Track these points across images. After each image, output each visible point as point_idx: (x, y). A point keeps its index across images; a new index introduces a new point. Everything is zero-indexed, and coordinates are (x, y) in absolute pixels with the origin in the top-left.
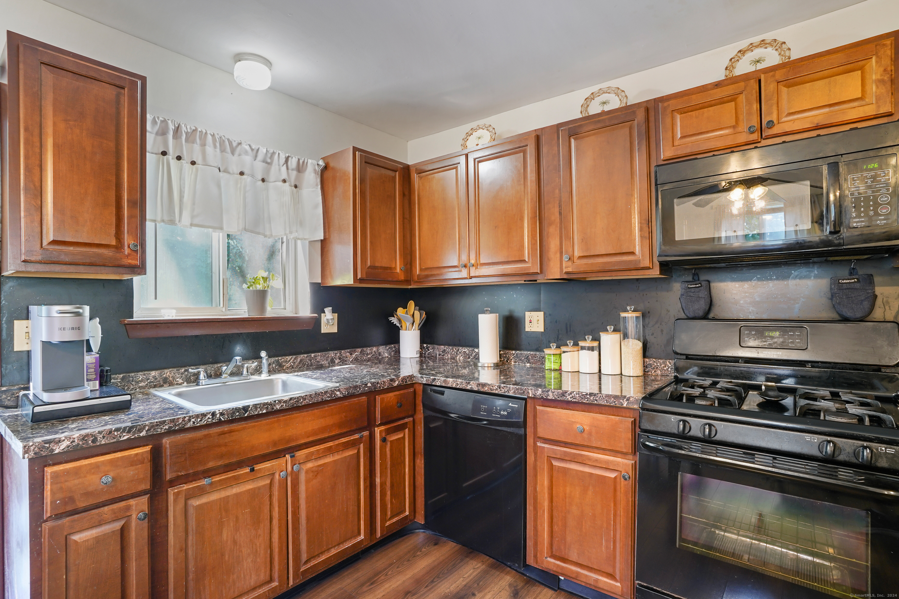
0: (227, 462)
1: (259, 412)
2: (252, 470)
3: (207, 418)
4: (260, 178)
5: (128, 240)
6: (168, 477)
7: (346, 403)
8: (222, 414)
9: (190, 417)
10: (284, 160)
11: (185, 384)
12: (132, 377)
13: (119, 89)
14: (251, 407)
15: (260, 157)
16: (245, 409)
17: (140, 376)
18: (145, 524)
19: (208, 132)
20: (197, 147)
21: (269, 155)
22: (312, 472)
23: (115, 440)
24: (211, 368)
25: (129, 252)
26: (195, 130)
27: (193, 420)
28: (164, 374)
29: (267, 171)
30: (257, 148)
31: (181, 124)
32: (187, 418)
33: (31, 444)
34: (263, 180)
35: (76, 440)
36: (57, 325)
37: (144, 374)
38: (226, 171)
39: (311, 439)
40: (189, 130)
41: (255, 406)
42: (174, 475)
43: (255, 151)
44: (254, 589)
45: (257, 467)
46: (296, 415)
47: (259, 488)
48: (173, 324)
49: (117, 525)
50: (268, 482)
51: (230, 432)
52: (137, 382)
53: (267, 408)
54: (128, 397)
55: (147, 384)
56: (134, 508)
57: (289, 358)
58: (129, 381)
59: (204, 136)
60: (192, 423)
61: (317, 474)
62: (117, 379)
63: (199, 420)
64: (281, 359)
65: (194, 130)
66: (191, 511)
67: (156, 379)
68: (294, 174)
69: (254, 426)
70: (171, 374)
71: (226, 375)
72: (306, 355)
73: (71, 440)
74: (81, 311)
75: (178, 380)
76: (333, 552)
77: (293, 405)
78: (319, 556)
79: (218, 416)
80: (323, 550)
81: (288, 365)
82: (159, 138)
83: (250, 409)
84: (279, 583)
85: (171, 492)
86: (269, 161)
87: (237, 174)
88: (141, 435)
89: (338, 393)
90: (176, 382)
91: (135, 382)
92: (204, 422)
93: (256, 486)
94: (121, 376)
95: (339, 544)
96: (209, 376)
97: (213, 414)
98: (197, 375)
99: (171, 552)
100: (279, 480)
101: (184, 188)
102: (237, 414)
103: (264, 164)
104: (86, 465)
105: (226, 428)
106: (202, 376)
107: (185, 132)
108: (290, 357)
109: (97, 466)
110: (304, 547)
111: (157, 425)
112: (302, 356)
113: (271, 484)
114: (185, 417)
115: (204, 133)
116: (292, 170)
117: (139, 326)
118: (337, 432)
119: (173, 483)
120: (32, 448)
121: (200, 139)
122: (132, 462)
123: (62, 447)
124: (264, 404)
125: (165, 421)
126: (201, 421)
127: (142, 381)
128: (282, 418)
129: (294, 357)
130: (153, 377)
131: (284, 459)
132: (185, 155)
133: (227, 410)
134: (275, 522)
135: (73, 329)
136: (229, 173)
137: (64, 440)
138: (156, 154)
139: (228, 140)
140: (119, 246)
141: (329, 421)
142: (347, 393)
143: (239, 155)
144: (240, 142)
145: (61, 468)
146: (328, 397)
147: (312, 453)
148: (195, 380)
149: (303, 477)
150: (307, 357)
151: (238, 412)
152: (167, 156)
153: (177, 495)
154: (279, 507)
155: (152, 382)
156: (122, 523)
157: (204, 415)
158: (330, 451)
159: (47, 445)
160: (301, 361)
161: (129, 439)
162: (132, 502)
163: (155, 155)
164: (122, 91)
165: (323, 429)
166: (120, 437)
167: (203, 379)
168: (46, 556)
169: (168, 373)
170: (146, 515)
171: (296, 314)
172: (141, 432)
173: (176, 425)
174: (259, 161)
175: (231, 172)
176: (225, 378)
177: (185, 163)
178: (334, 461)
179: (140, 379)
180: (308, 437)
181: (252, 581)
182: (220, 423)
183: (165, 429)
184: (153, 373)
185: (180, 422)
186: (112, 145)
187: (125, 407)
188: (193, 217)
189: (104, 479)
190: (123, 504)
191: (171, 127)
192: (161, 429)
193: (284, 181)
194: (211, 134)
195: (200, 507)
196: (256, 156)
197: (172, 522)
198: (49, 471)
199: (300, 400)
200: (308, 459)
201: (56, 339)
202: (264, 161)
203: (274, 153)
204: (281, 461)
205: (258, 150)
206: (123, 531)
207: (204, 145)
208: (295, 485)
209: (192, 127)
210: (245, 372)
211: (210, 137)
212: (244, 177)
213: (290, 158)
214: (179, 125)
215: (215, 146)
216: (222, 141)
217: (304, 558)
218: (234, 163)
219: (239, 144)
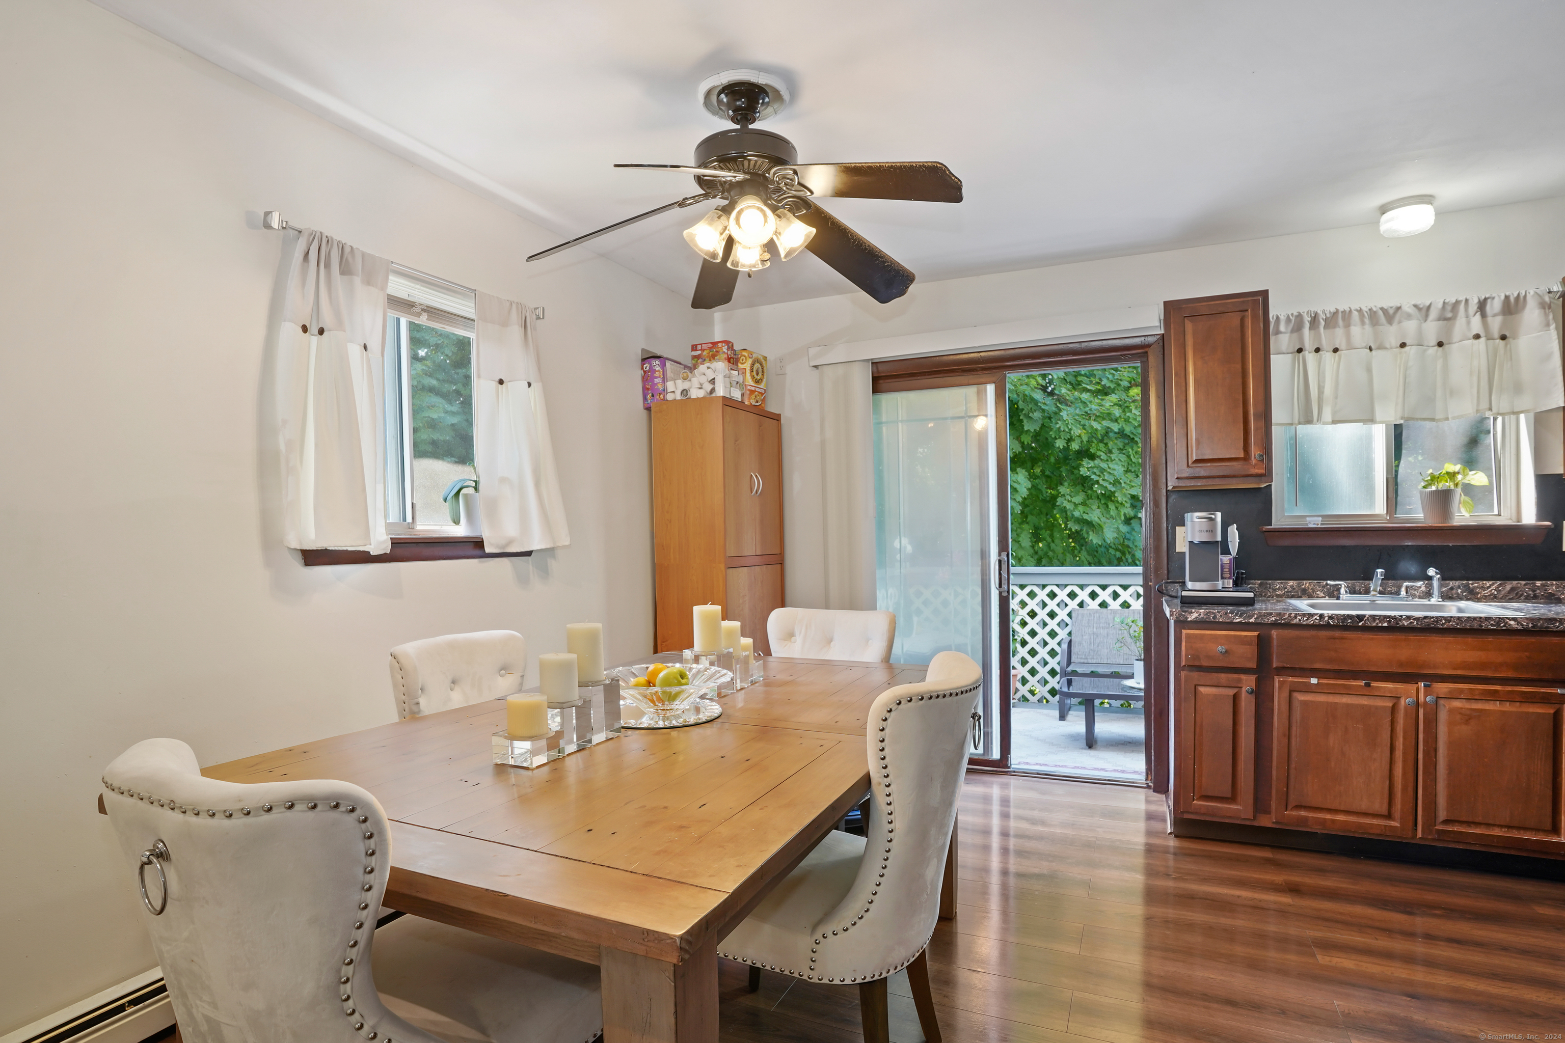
0: (1336, 667)
1: (1377, 624)
2: (1368, 685)
3: (1314, 618)
4: (1435, 343)
5: (1255, 452)
6: (1275, 666)
7: (1532, 639)
8: (1331, 617)
9: (1296, 614)
10: (1475, 307)
11: (1324, 596)
12: (1270, 584)
13: (1242, 314)
14: (1367, 616)
15: (1433, 314)
16: (1360, 618)
17: (1278, 584)
18: (1252, 698)
19: (1352, 309)
20: (1339, 332)
21: (1449, 308)
22: (1460, 713)
23: (1229, 621)
24: (1358, 584)
25: (1256, 462)
26: (1337, 310)
27: (1300, 618)
28: (1303, 585)
29: (1447, 330)
30: (1428, 304)
31: (1319, 312)
32: (1293, 615)
33: (1175, 610)
34: (1440, 344)
35: (1202, 614)
36: (1197, 528)
37: (1282, 583)
38: (1380, 348)
39: (1459, 672)
40: (1328, 315)
41: (1373, 617)
42: (1280, 665)
43: (1424, 311)
44: (1366, 814)
45: (1374, 684)
46: (1435, 638)
47: (1377, 708)
48: (1314, 533)
49: (1232, 692)
50: (1390, 704)
51: (1342, 638)
52: (1275, 590)
53: (1389, 622)
54: (1251, 595)
55: (1284, 593)
56: (1244, 682)
57: (1488, 584)
58: (1266, 587)
59: (1347, 315)
60: (1298, 620)
61: (1470, 719)
62: (1255, 584)
63: (1305, 619)
64: (1473, 584)
65: (1335, 313)
66: (1296, 703)
67: (1294, 589)
68: (1496, 321)
69: (1372, 639)
70: (1310, 585)
71: (1374, 593)
72: (1523, 582)
73: (1199, 614)
74: (1213, 516)
75: (1317, 593)
76: (1497, 832)
77: (1428, 625)
78: (1470, 826)
79: (1326, 618)
80: (1477, 820)
81: (1486, 592)
82: (1295, 335)
83: (1366, 618)
84: (1401, 824)
85: (1277, 680)
86: (1449, 315)
87: (1397, 348)
88: (1251, 621)
89: (1512, 623)
90: (1316, 596)
91: (1272, 589)
92: (1311, 622)
93: (1372, 704)
94: (1259, 582)
95: (1509, 827)
96: (1352, 591)
97: (1321, 616)
98: (1338, 589)
99: (1275, 734)
100: (1406, 708)
101: (1324, 382)
102: (1349, 621)
103: (1441, 322)
104: (1208, 634)
105: (1337, 634)
106: (1343, 591)
107: (1323, 319)
108: (1491, 582)
109: (1216, 637)
110: (1442, 801)
111: (1265, 616)
112: (1515, 582)
113: (1394, 709)
114: (1291, 613)
115: (1348, 312)
116: (1495, 315)
117: (1277, 533)
118: (1510, 674)
119: (1281, 671)
120: (1175, 613)
121: (1344, 319)
122: (1243, 641)
123: (1193, 617)
124: (1386, 617)
125: (1272, 614)
126: (1307, 620)
127: (1279, 589)
128: (1412, 637)
129: (1499, 582)
130: (1291, 587)
131: (1417, 685)
132: (1325, 344)
133: (1337, 615)
134: (1399, 754)
135: (1207, 531)
136: (1386, 348)
137: (1194, 612)
138: (1291, 353)
139: (1382, 309)
140: (1247, 458)
141: (1495, 657)
142: (1530, 625)
143: (1400, 322)
144: (1399, 305)
145: (1194, 633)
146: (1492, 625)
147: (1461, 691)
148: (1334, 593)
149: (1443, 716)
150: (1525, 585)
151: (1351, 619)
152: (1303, 352)
153: (1282, 684)
154: (1404, 738)
155: (1290, 592)
156: (1234, 691)
157: (1311, 615)
158: (1493, 696)
159: (1185, 614)
160: (1512, 589)
161: (1240, 623)
162: (1243, 677)
163: (1290, 355)
164: (1246, 313)
165: (1483, 665)
166: (1234, 619)
167: (1344, 593)
169: (1306, 584)
170: (1252, 690)
171: (1519, 522)
172: (1250, 619)
173: (1282, 620)
174: (1431, 321)
175: (1388, 346)
176: (1374, 595)
177: (1325, 354)
178: (1504, 712)
179: (1278, 587)
180: (1455, 669)
181: (1364, 805)
182: (1328, 626)
183: (1272, 620)
184: (1291, 583)
185: (1286, 617)
186: (1239, 366)
187: (1250, 602)
188: (1336, 412)
189: (1220, 648)
190: (1235, 676)
191: (1307, 319)
192: (1268, 619)
193: (1477, 337)
194: (1357, 310)
195: (1305, 703)
196: (1427, 316)
197: (1277, 707)
198: (1184, 632)
199: (1441, 621)
200: (1451, 697)
201: (1196, 540)
202: (1442, 318)
203: (1457, 302)
204: (1412, 688)
205: (1429, 307)
206: (1236, 698)
207: (1347, 325)
208: (1432, 722)
209: (1333, 310)
210: (1403, 592)
211: (1355, 314)
212: (1407, 349)
213: (1489, 301)
214: (1316, 314)
215: (1363, 323)
216: (1372, 314)
217: (1442, 815)
218: (1392, 335)
219: (1399, 308)
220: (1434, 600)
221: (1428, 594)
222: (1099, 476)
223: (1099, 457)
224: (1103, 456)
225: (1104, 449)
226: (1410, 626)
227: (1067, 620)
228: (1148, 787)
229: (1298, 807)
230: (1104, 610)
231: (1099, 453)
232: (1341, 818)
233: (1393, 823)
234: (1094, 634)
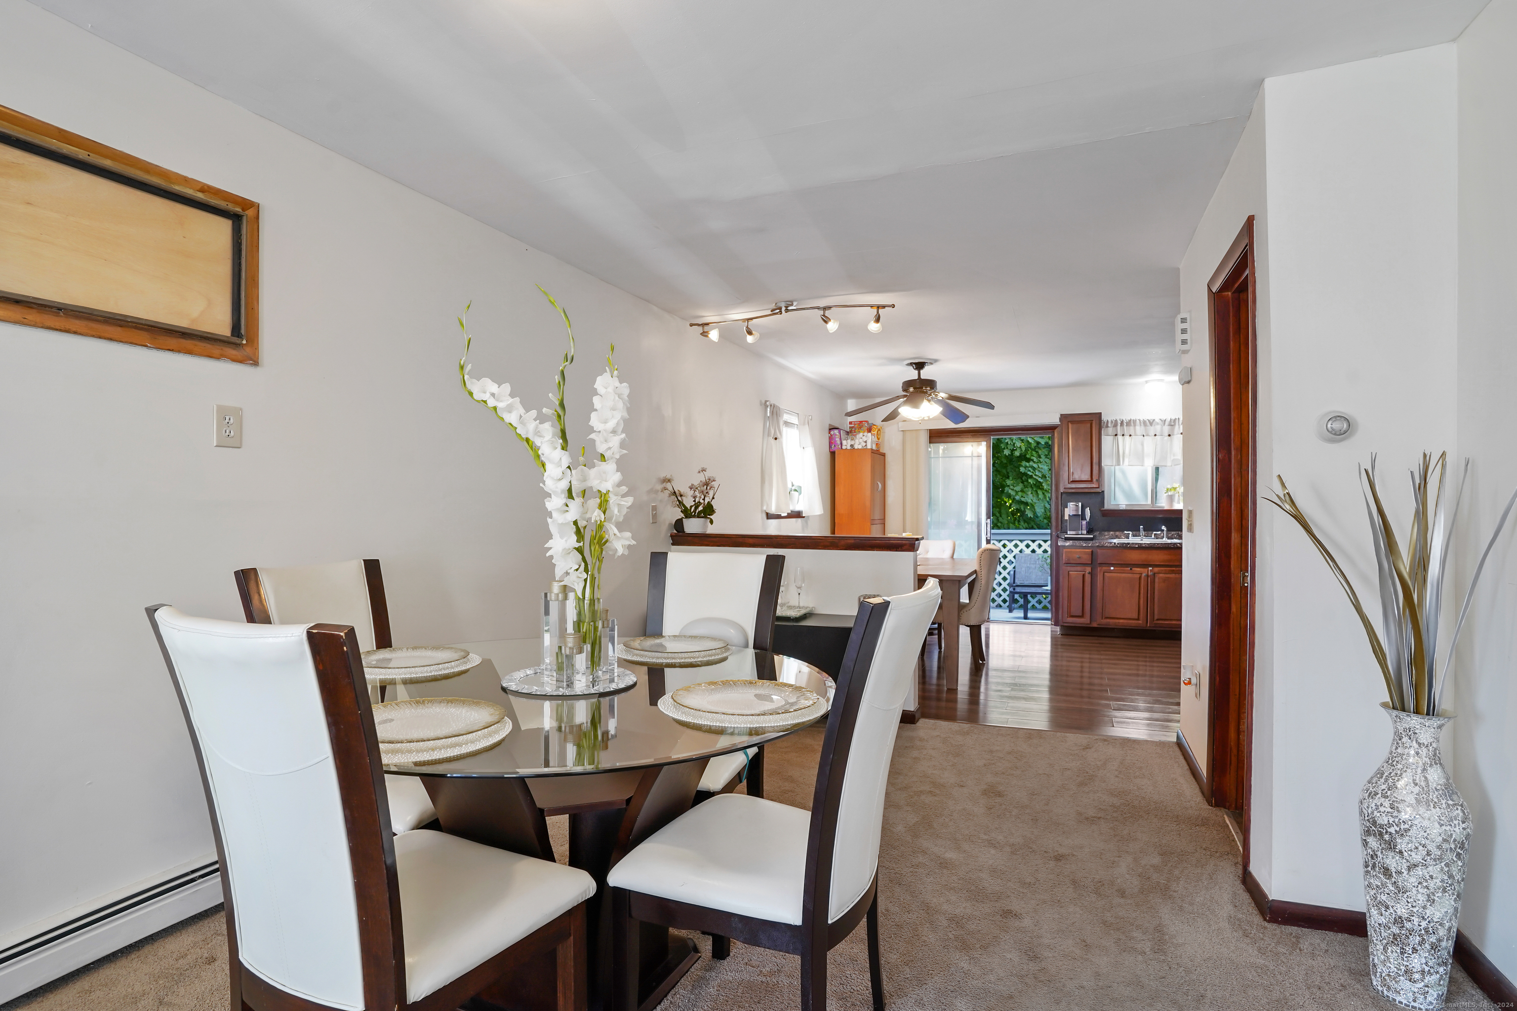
0: (1120, 563)
2: (1131, 569)
4: (1167, 435)
5: (1094, 477)
6: (1098, 563)
8: (1118, 544)
13: (1090, 422)
15: (1167, 423)
18: (1090, 575)
19: (1137, 419)
20: (1132, 428)
21: (1172, 421)
22: (1162, 578)
25: (1096, 482)
26: (1131, 420)
28: (1115, 533)
29: (1173, 430)
34: (1169, 435)
35: (1074, 544)
36: (1071, 509)
37: (1107, 532)
39: (1162, 564)
40: (1127, 421)
42: (1100, 562)
43: (1163, 422)
44: (1131, 620)
45: (1133, 569)
46: (1154, 551)
47: (1134, 577)
50: (1138, 576)
51: (1122, 552)
52: (1104, 534)
56: (1086, 569)
58: (1101, 534)
59: (1135, 421)
61: (1165, 580)
62: (1095, 533)
66: (1105, 578)
69: (1132, 552)
70: (1119, 534)
71: (1142, 536)
74: (1079, 504)
76: (1173, 622)
78: (1165, 621)
80: (1167, 618)
82: (1114, 428)
84: (1142, 623)
85: (1099, 568)
86: (1173, 424)
87: (1153, 436)
88: (1092, 546)
89: (1178, 545)
90: (1120, 538)
93: (1132, 576)
94: (1097, 532)
96: (1133, 536)
99: (1098, 589)
100: (1144, 577)
101: (1125, 449)
103: (1169, 427)
104: (1075, 551)
105: (1120, 550)
106: (1130, 535)
107: (1125, 423)
109: (1077, 551)
110: (1156, 612)
111: (1098, 544)
113: (1140, 578)
117: (1107, 511)
118: (1177, 563)
119: (1100, 564)
121: (1133, 423)
122: (1086, 553)
126: (1110, 545)
127: (1107, 535)
128: (1146, 551)
131: (1147, 570)
132: (1126, 433)
134: (1142, 595)
135: (1076, 511)
136: (1148, 436)
138: (1113, 436)
139: (1148, 420)
140: (1092, 481)
141: (1173, 557)
143: (1154, 426)
146: (1172, 546)
147: (1162, 570)
148: (1128, 536)
149: (1157, 580)
151: (1125, 544)
152: (1117, 436)
153: (1100, 570)
154: (1144, 588)
155: (1110, 536)
156: (1083, 573)
158: (1172, 572)
161: (1089, 547)
162: (1086, 567)
164: (1092, 422)
165: (1169, 561)
166: (1085, 546)
169: (1117, 533)
170: (1090, 572)
173: (1101, 545)
174: (1165, 426)
175: (1150, 436)
177: (1127, 437)
178: (1175, 577)
180: (1160, 562)
181: (1130, 616)
182: (1117, 547)
184: (1111, 533)
187: (1093, 540)
188: (1129, 462)
189: (1078, 557)
190: (1083, 567)
191: (1119, 422)
195: (1109, 577)
196: (1165, 424)
197: (1099, 578)
199: (1156, 544)
200: (1158, 572)
201: (1072, 514)
202: (1170, 425)
204: (1146, 570)
205: (1165, 420)
206: (1084, 576)
207: (1135, 425)
208: (1153, 582)
209: (1129, 419)
210: (1153, 536)
211: (1138, 421)
212: (1157, 437)
214: (1123, 420)
215: (1141, 425)
216: (1144, 422)
217: (1156, 617)
218: (1152, 430)
219: (1154, 420)
222: (1033, 472)
223: (1033, 460)
224: (1035, 460)
225: (1035, 455)
226: (1145, 546)
227: (1013, 560)
228: (1052, 624)
229: (1107, 618)
230: (1034, 554)
231: (1032, 458)
232: (1122, 621)
233: (1140, 622)
234: (1028, 567)
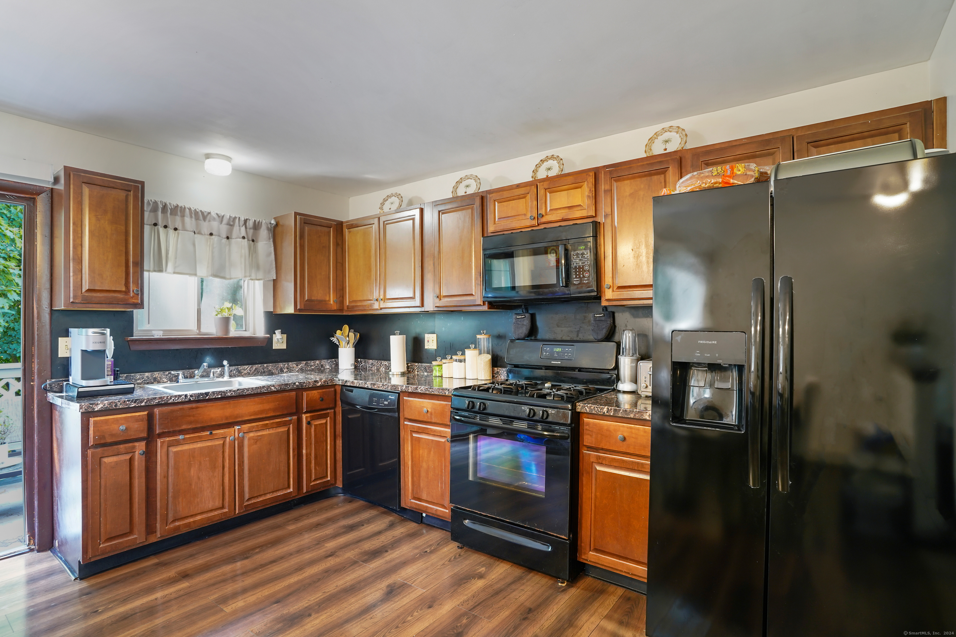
0: (194, 426)
1: (216, 396)
2: (211, 433)
3: (182, 398)
4: (225, 236)
5: (132, 287)
6: (157, 432)
7: (279, 395)
9: (171, 396)
10: (243, 223)
11: (169, 382)
12: (133, 376)
13: (127, 192)
14: (210, 393)
15: (225, 221)
16: (207, 394)
17: (138, 376)
18: (143, 458)
19: (186, 207)
20: (178, 218)
21: (232, 220)
22: (253, 439)
23: (127, 406)
24: (187, 372)
25: (134, 295)
27: (173, 398)
28: (154, 375)
29: (230, 231)
30: (223, 215)
31: (167, 203)
32: (169, 397)
33: (83, 404)
34: (228, 238)
35: (106, 404)
36: (91, 340)
37: (141, 375)
38: (199, 233)
39: (252, 417)
40: (172, 207)
41: (213, 393)
42: (161, 431)
43: (221, 218)
44: (211, 511)
45: (214, 432)
46: (242, 400)
47: (215, 446)
48: (160, 341)
49: (128, 457)
50: (222, 442)
51: (197, 408)
52: (136, 380)
53: (221, 394)
54: (132, 386)
55: (142, 382)
56: (137, 447)
57: (246, 367)
58: (130, 379)
59: (183, 209)
60: (172, 400)
61: (257, 441)
62: (123, 377)
63: (177, 398)
64: (240, 368)
65: (176, 207)
66: (171, 455)
67: (149, 378)
68: (251, 232)
69: (213, 406)
70: (159, 375)
71: (198, 377)
72: (260, 365)
73: (104, 404)
74: (105, 332)
75: (163, 379)
76: (269, 496)
77: (239, 394)
78: (258, 498)
79: (189, 397)
80: (262, 493)
81: (246, 372)
82: (152, 214)
84: (228, 509)
85: (159, 441)
86: (232, 223)
87: (208, 235)
88: (142, 404)
89: (273, 388)
90: (162, 381)
91: (134, 380)
92: (180, 400)
93: (213, 444)
94: (126, 375)
95: (273, 492)
96: (186, 377)
97: (186, 396)
98: (177, 376)
99: (158, 478)
100: (229, 442)
101: (169, 247)
102: (201, 397)
103: (228, 226)
104: (111, 418)
105: (194, 405)
106: (180, 377)
107: (170, 208)
108: (247, 366)
109: (117, 420)
110: (246, 489)
111: (151, 400)
112: (257, 365)
113: (224, 444)
114: (168, 396)
115: (183, 208)
116: (250, 229)
117: (137, 342)
118: (271, 414)
119: (160, 435)
120: (84, 406)
121: (181, 212)
122: (137, 419)
123: (99, 408)
124: (220, 392)
125: (156, 398)
126: (178, 399)
128: (232, 402)
129: (250, 366)
130: (147, 377)
131: (234, 429)
132: (170, 224)
133: (194, 394)
134: (227, 469)
135: (101, 342)
136: (202, 234)
137: (100, 404)
138: (150, 225)
139: (201, 211)
140: (127, 292)
141: (267, 406)
142: (279, 388)
143: (209, 221)
144: (209, 212)
145: (99, 419)
146: (265, 390)
147: (253, 427)
148: (175, 379)
149: (246, 442)
150: (260, 366)
151: (202, 395)
152: (157, 226)
153: (162, 443)
154: (229, 460)
155: (146, 380)
156: (130, 455)
157: (180, 396)
158: (266, 427)
159: (91, 406)
160: (256, 369)
161: (134, 407)
162: (137, 444)
164: (130, 193)
165: (262, 412)
166: (130, 405)
167: (181, 378)
168: (90, 467)
169: (156, 374)
170: (144, 452)
171: (254, 335)
172: (142, 403)
173: (162, 401)
174: (224, 224)
175: (203, 234)
176: (197, 378)
177: (170, 230)
178: (270, 434)
179: (138, 378)
180: (251, 416)
181: (210, 505)
182: (190, 402)
183: (156, 402)
184: (147, 374)
185: (165, 399)
186: (123, 228)
187: (130, 391)
188: (175, 267)
189: (121, 428)
190: (131, 445)
191: (160, 206)
192: (154, 402)
193: (244, 238)
194: (188, 208)
195: (176, 453)
196: (222, 221)
197: (159, 459)
198: (92, 420)
199: (245, 391)
200: (250, 431)
201: (90, 349)
202: (228, 224)
203: (235, 218)
204: (231, 430)
205: (223, 216)
206: (131, 460)
207: (183, 216)
208: (241, 447)
209: (175, 205)
210: (212, 375)
211: (187, 210)
212: (213, 237)
213: (248, 220)
214: (166, 204)
215: (191, 217)
216: (196, 213)
217: (247, 496)
218: (205, 227)
219: (209, 213)
220: (226, 378)
221: (222, 375)
226: (231, 395)
229: (174, 521)
232: (199, 518)
233: (225, 510)
